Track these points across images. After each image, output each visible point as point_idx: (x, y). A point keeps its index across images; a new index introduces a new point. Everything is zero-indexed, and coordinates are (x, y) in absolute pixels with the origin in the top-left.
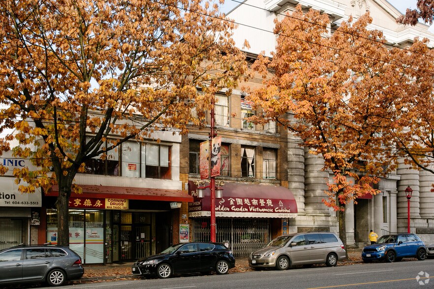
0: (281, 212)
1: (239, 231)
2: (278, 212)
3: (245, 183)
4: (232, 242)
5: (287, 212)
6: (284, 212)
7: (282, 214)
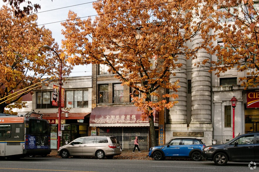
0: (141, 123)
1: (127, 135)
2: (139, 123)
3: (133, 105)
4: (123, 141)
5: (146, 123)
6: (144, 123)
7: (142, 124)
